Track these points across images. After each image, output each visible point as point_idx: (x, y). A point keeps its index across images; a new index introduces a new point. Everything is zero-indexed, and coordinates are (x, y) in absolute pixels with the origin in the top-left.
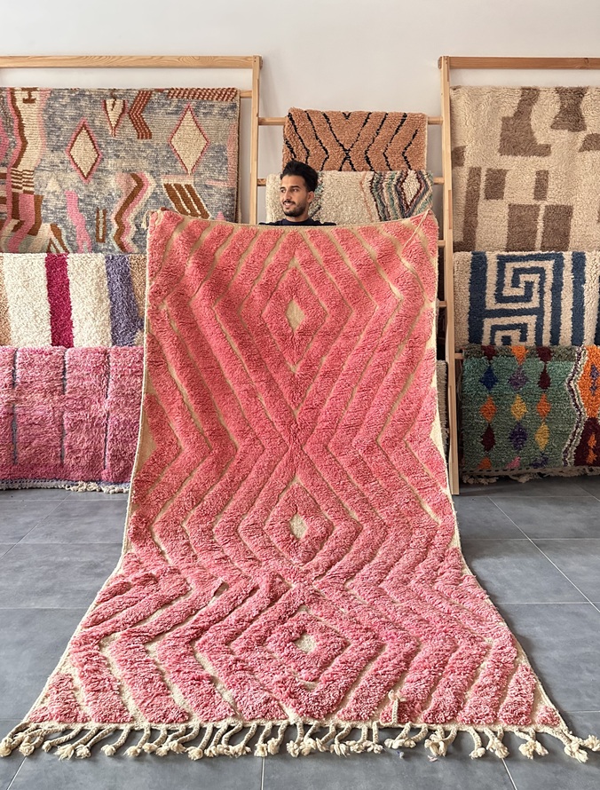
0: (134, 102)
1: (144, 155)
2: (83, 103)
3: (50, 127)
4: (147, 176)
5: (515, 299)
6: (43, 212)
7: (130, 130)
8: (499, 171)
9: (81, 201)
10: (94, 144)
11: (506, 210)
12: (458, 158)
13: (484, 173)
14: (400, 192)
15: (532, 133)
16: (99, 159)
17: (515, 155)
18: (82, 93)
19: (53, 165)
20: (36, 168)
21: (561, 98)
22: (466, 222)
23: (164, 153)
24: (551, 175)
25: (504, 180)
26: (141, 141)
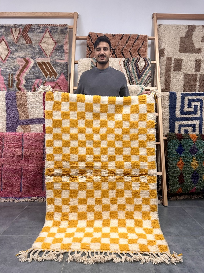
0: (24, 28)
1: (29, 50)
2: (3, 30)
4: (31, 59)
5: (190, 113)
7: (22, 40)
8: (180, 59)
9: (2, 71)
10: (7, 47)
11: (183, 76)
12: (162, 54)
13: (173, 60)
14: (137, 67)
15: (193, 43)
16: (10, 53)
17: (186, 53)
18: (2, 26)
22: (166, 80)
23: (37, 49)
24: (202, 61)
25: (181, 63)
26: (27, 45)
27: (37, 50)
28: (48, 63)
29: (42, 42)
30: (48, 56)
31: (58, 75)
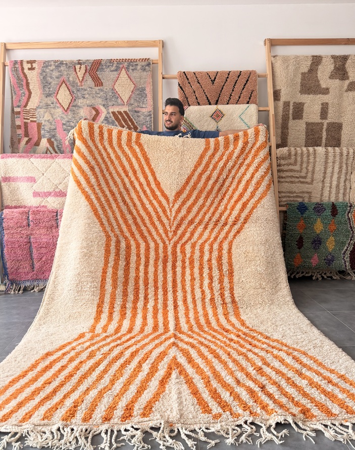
0: (92, 65)
1: (99, 95)
2: (62, 68)
3: (45, 83)
4: (102, 108)
6: (42, 132)
7: (90, 82)
8: (300, 103)
9: (64, 124)
10: (70, 91)
11: (304, 126)
12: (277, 96)
13: (291, 104)
15: (318, 81)
16: (74, 99)
17: (309, 94)
18: (62, 63)
19: (47, 105)
20: (37, 108)
21: (335, 61)
22: (282, 133)
23: (111, 94)
24: (330, 105)
25: (303, 108)
26: (97, 88)
27: (110, 96)
28: (125, 112)
29: (117, 84)
30: (125, 102)
31: (139, 128)
